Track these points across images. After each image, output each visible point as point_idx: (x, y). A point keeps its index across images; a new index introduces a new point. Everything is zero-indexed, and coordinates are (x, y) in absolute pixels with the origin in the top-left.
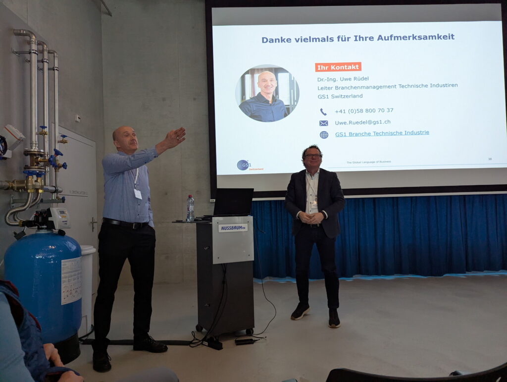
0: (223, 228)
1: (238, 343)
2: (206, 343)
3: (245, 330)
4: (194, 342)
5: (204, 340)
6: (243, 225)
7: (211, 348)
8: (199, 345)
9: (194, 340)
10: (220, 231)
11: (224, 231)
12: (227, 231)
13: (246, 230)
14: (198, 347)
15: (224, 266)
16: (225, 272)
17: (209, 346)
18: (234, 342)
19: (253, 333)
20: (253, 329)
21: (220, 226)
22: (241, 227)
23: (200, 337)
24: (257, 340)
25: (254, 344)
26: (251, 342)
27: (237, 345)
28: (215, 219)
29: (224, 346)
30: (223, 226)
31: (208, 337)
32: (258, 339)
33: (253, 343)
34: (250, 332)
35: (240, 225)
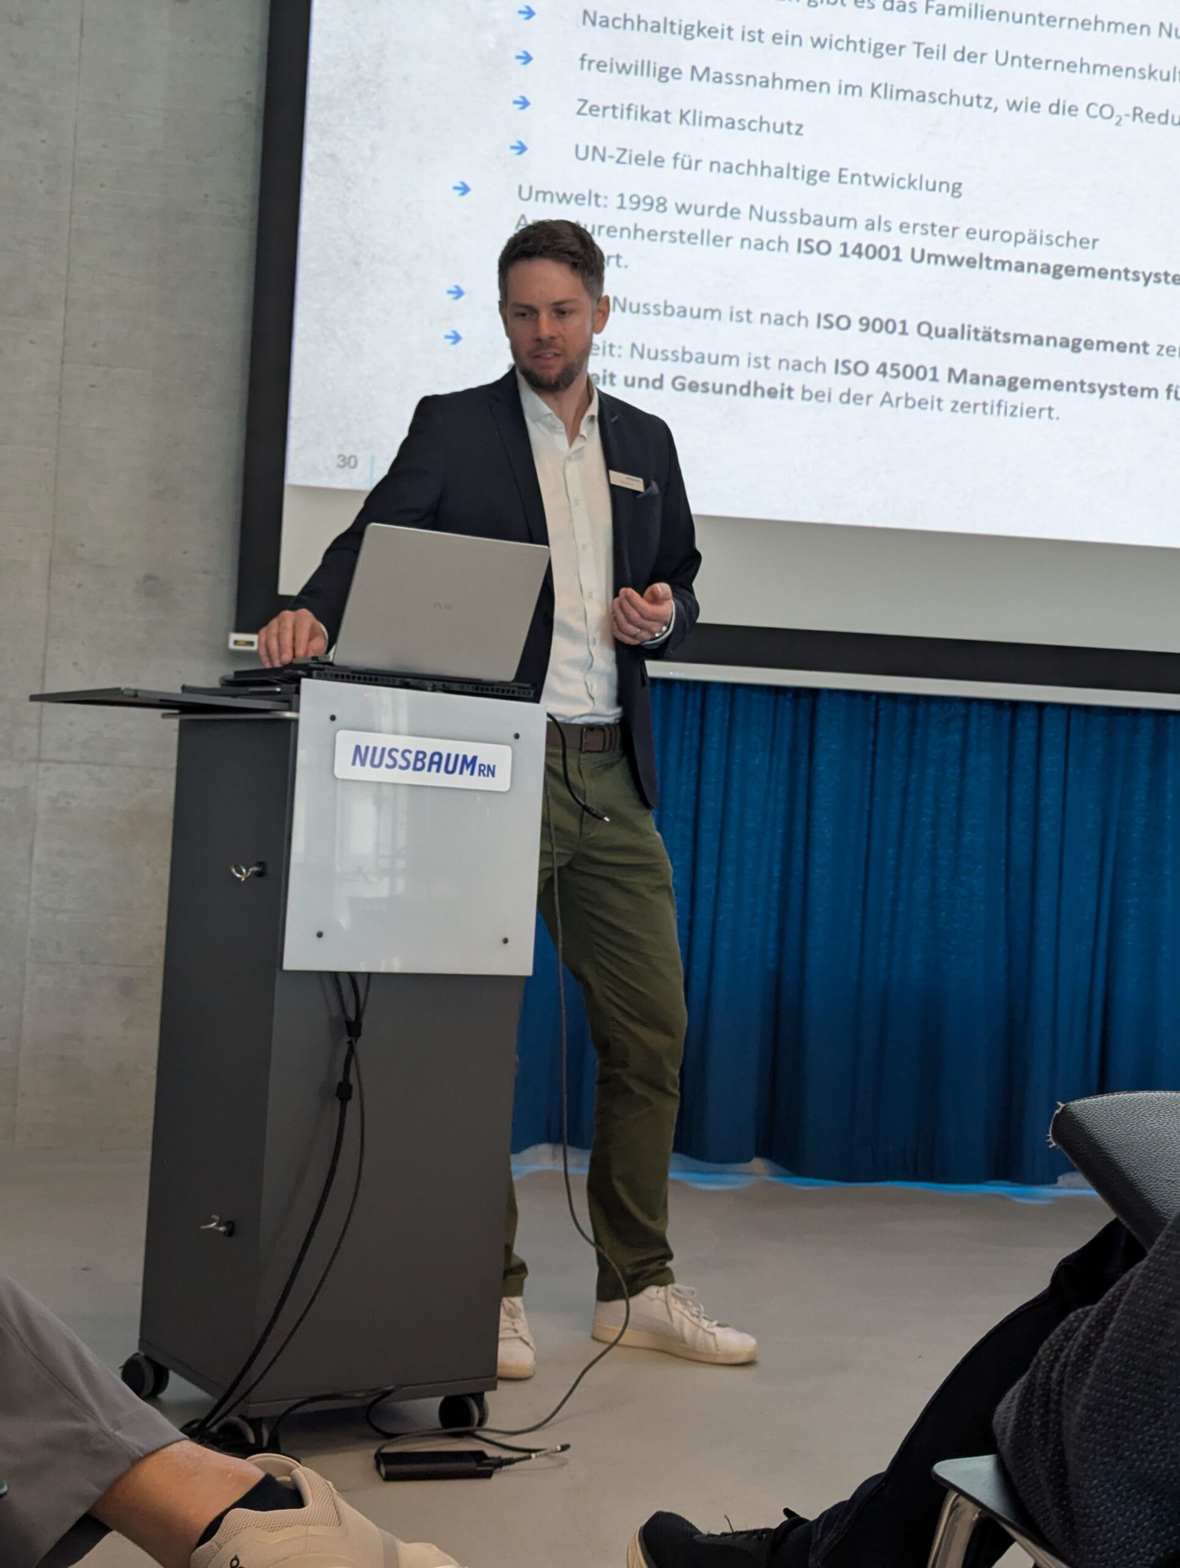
0: (360, 755)
1: (397, 1469)
6: (486, 754)
10: (344, 768)
11: (366, 773)
12: (382, 774)
16: (352, 1028)
18: (371, 1462)
21: (347, 742)
24: (510, 1462)
25: (495, 1477)
26: (477, 1467)
27: (389, 1477)
28: (318, 699)
30: (366, 739)
32: (516, 1455)
33: (488, 1475)
34: (464, 1415)
35: (468, 749)
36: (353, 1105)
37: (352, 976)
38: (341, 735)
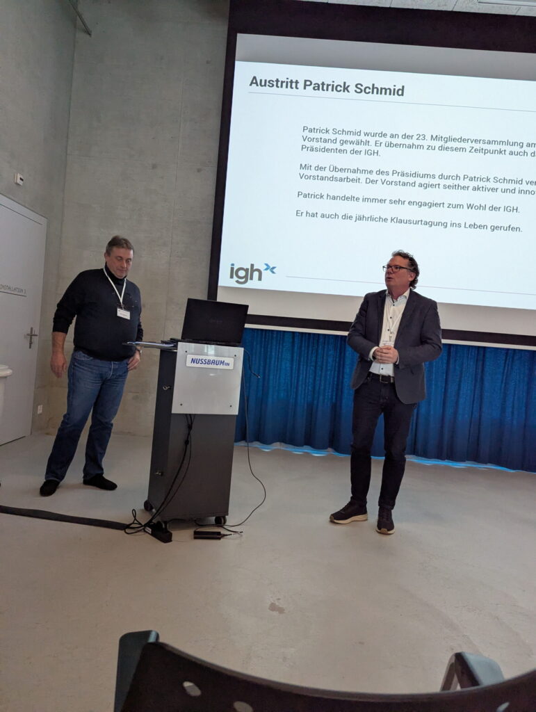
0: (193, 361)
1: (198, 536)
2: (149, 530)
3: (214, 518)
4: (133, 526)
5: (148, 525)
6: (227, 360)
7: (154, 538)
8: (139, 531)
9: (133, 523)
11: (195, 365)
12: (199, 365)
13: (231, 367)
14: (137, 534)
15: (190, 419)
16: (190, 427)
17: (153, 534)
18: (193, 533)
19: (225, 523)
20: (227, 517)
21: (190, 357)
22: (222, 363)
23: (144, 518)
24: (227, 535)
25: (222, 540)
26: (218, 536)
27: (195, 538)
28: (182, 347)
29: (173, 538)
30: (195, 357)
31: (155, 521)
32: (228, 533)
33: (220, 539)
34: (220, 521)
35: (222, 359)
36: (189, 446)
37: (190, 415)
38: (188, 356)
